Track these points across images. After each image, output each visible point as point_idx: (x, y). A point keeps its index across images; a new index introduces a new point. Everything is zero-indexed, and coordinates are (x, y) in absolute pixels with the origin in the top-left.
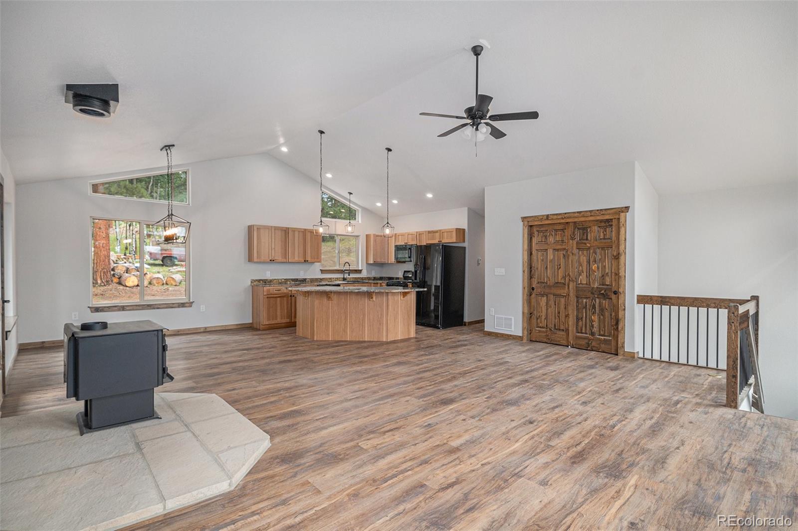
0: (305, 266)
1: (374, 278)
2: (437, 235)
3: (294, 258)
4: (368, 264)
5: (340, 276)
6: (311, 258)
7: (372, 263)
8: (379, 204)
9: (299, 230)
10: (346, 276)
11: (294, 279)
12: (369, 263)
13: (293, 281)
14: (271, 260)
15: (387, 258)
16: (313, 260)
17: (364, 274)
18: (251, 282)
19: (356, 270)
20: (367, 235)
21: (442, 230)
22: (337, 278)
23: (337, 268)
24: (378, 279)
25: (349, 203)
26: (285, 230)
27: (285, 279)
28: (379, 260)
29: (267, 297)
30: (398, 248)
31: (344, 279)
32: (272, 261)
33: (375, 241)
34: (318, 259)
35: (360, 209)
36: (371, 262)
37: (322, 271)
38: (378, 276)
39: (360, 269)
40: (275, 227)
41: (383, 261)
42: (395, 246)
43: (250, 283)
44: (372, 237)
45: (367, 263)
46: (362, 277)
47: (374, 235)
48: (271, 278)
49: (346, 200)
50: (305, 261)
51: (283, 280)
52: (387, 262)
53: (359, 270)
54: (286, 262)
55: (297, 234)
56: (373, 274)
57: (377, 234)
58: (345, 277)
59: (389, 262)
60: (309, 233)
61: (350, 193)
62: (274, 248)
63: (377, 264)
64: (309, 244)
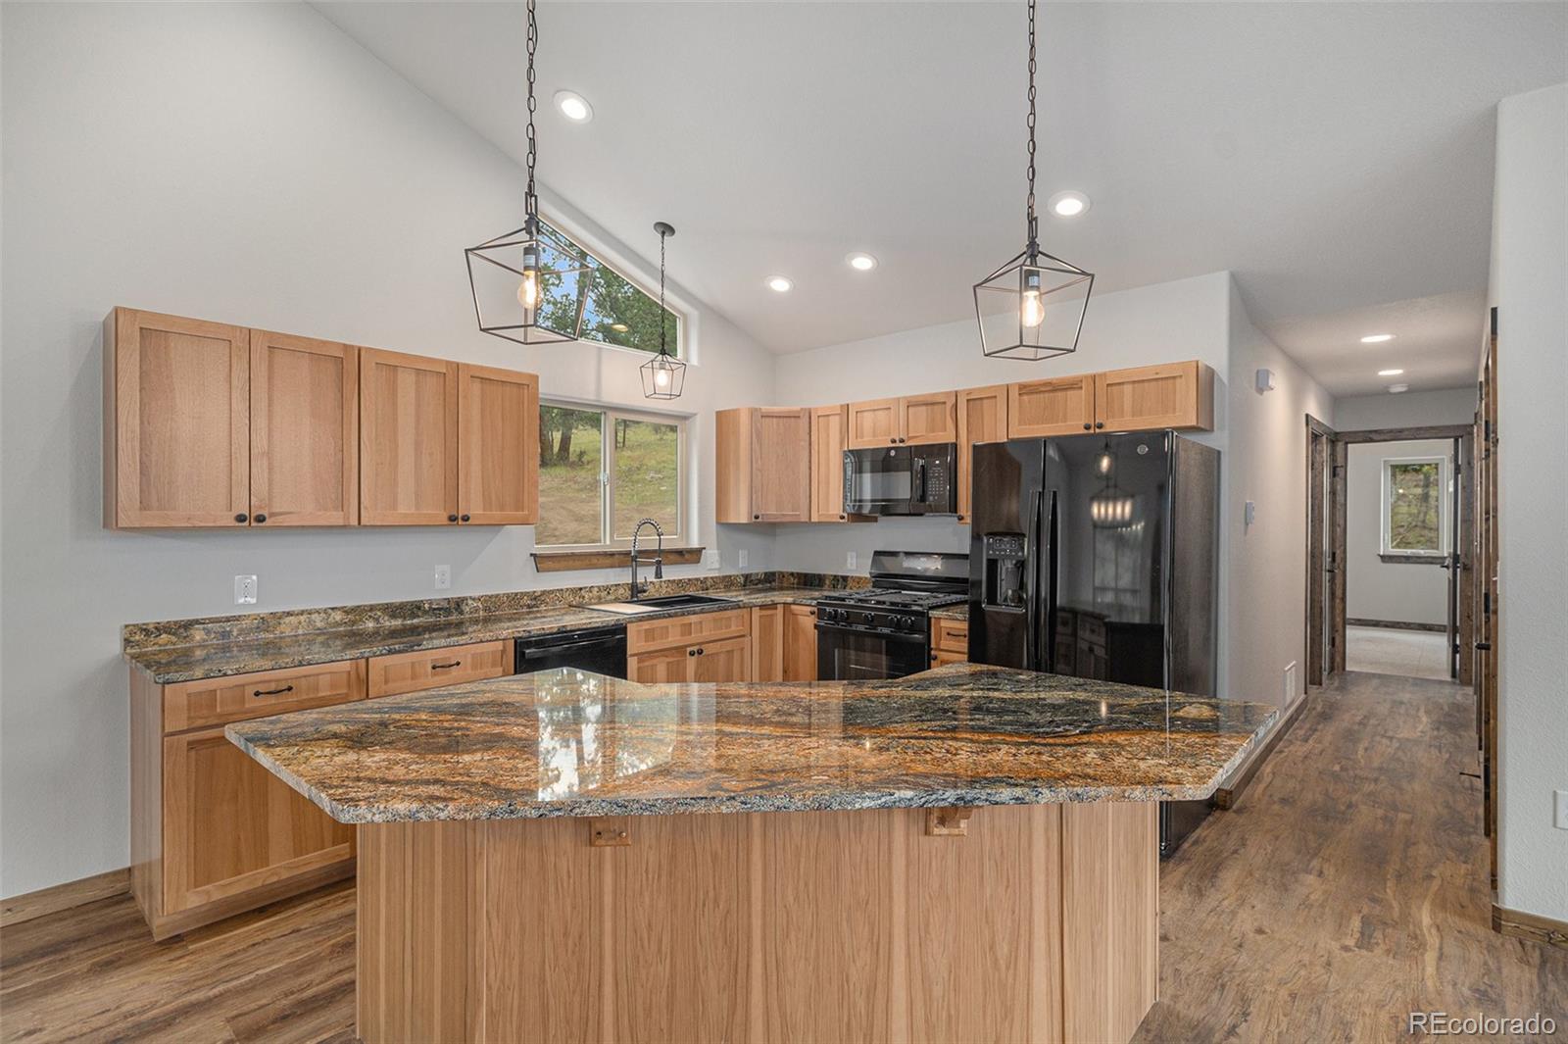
0: (457, 541)
1: (747, 577)
2: (1078, 400)
3: (394, 506)
4: (724, 526)
5: (623, 576)
6: (487, 504)
7: (744, 520)
8: (780, 285)
9: (423, 369)
10: (646, 575)
11: (402, 606)
12: (732, 520)
13: (393, 616)
14: (241, 518)
15: (804, 502)
16: (496, 515)
17: (711, 566)
18: (127, 642)
19: (680, 553)
20: (719, 414)
21: (1104, 375)
22: (607, 589)
23: (606, 543)
24: (760, 581)
25: (657, 287)
26: (339, 361)
27: (346, 611)
28: (772, 511)
29: (192, 745)
30: (858, 459)
31: (636, 593)
32: (252, 521)
33: (757, 434)
34: (519, 506)
35: (694, 314)
36: (741, 514)
37: (541, 562)
38: (759, 569)
39: (695, 544)
40: (270, 335)
41: (788, 513)
42: (846, 454)
43: (116, 647)
44: (744, 421)
45: (718, 523)
46: (702, 576)
47: (753, 412)
48: (264, 611)
49: (646, 272)
50: (453, 519)
51: (338, 616)
52: (805, 519)
53: (691, 551)
54: (344, 528)
55: (406, 381)
56: (744, 564)
57: (766, 408)
58: (640, 580)
59: (814, 519)
60: (476, 386)
61: (666, 229)
62: (269, 454)
63: (763, 527)
64: (475, 439)
